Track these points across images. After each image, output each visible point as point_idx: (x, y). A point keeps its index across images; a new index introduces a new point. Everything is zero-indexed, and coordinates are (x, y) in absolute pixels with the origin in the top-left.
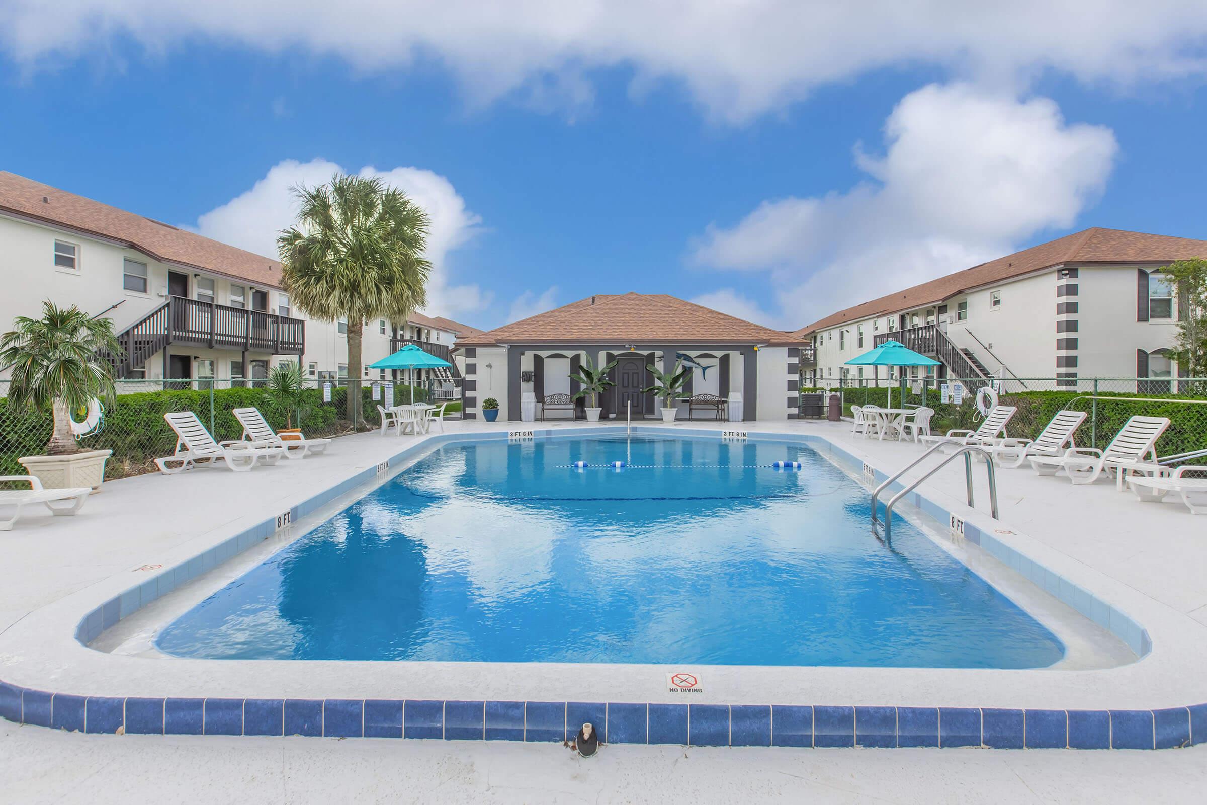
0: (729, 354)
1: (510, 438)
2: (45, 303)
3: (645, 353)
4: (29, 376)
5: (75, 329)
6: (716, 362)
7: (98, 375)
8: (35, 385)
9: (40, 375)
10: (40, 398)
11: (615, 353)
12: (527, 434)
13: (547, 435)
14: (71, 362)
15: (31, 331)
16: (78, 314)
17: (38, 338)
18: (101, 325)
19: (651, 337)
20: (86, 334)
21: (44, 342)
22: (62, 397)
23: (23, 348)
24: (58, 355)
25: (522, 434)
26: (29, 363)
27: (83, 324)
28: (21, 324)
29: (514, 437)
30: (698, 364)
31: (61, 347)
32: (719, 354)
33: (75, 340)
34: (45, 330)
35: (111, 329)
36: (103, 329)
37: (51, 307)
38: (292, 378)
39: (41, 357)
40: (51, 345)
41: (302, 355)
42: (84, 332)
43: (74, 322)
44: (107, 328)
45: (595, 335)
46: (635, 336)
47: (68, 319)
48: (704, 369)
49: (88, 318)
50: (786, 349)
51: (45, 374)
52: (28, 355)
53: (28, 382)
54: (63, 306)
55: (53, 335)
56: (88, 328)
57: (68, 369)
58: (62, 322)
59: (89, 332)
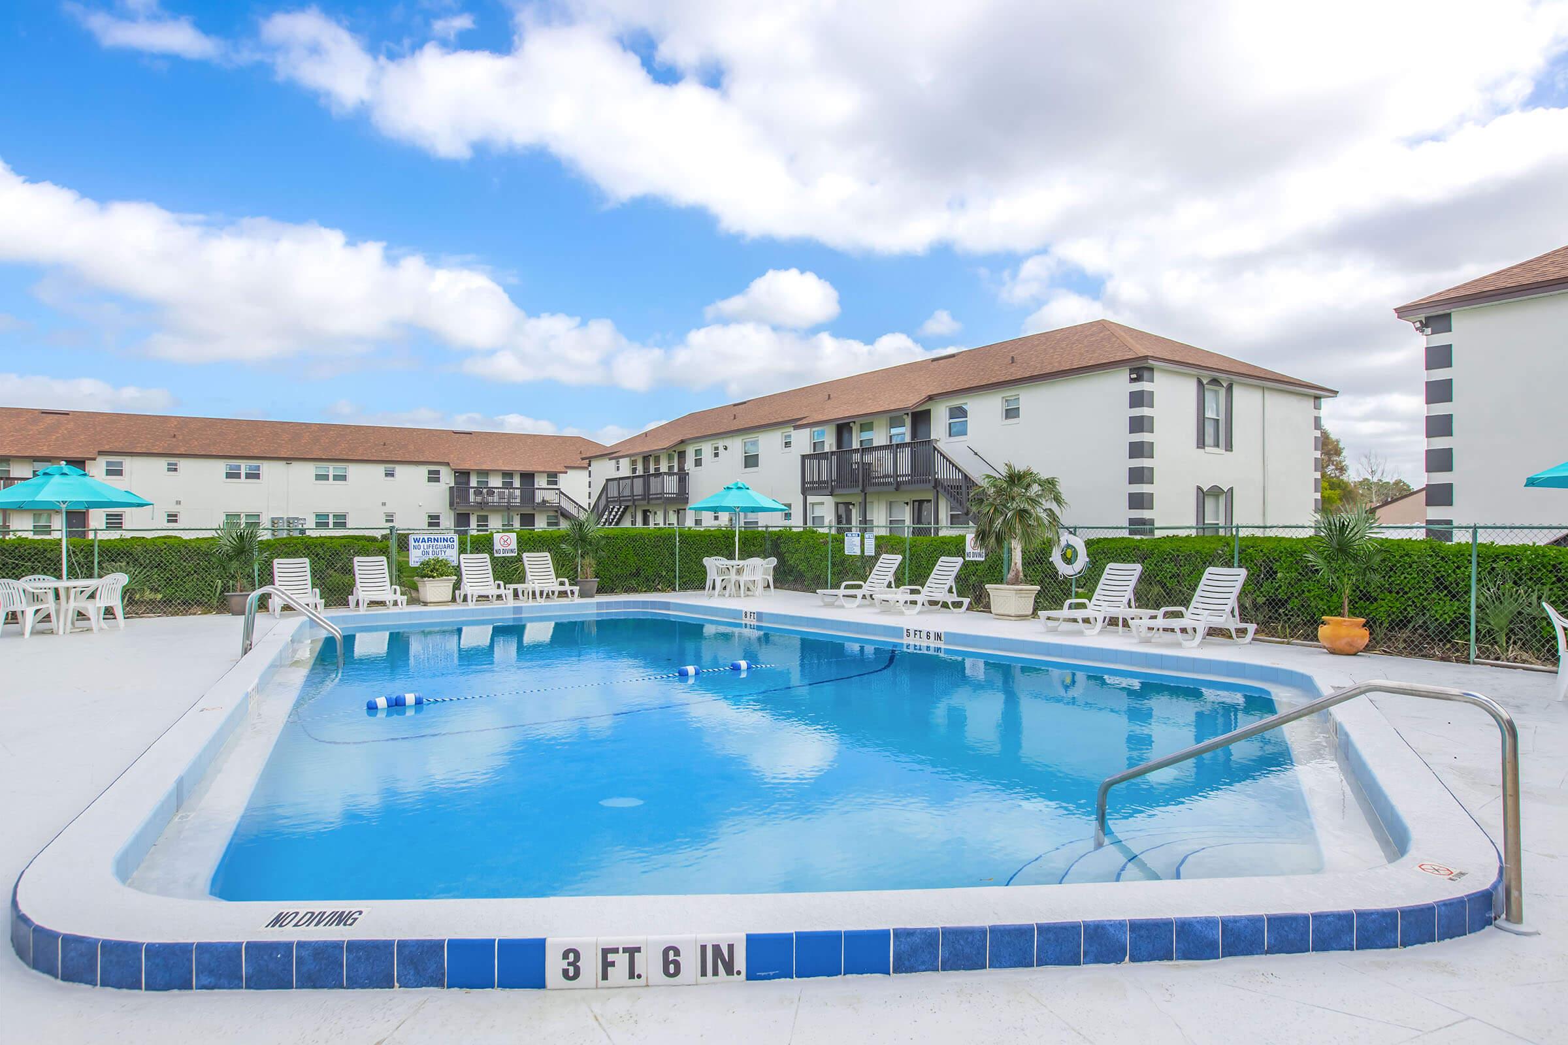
2: (1006, 464)
4: (991, 522)
5: (1029, 485)
7: (1046, 522)
9: (1000, 521)
10: (999, 539)
14: (1025, 511)
15: (995, 486)
16: (1031, 473)
17: (1000, 491)
18: (1049, 483)
20: (1037, 490)
21: (1004, 495)
22: (1018, 538)
24: (1015, 505)
26: (992, 511)
27: (1035, 482)
28: (986, 480)
31: (1017, 499)
33: (1028, 494)
34: (1005, 485)
35: (1057, 487)
36: (1051, 486)
37: (1011, 467)
39: (1001, 507)
40: (1009, 497)
42: (1035, 488)
43: (1028, 480)
44: (1054, 485)
47: (1024, 477)
49: (1039, 477)
51: (1004, 520)
54: (1020, 467)
55: (1011, 489)
56: (1039, 485)
57: (1022, 517)
58: (1019, 479)
59: (1040, 488)
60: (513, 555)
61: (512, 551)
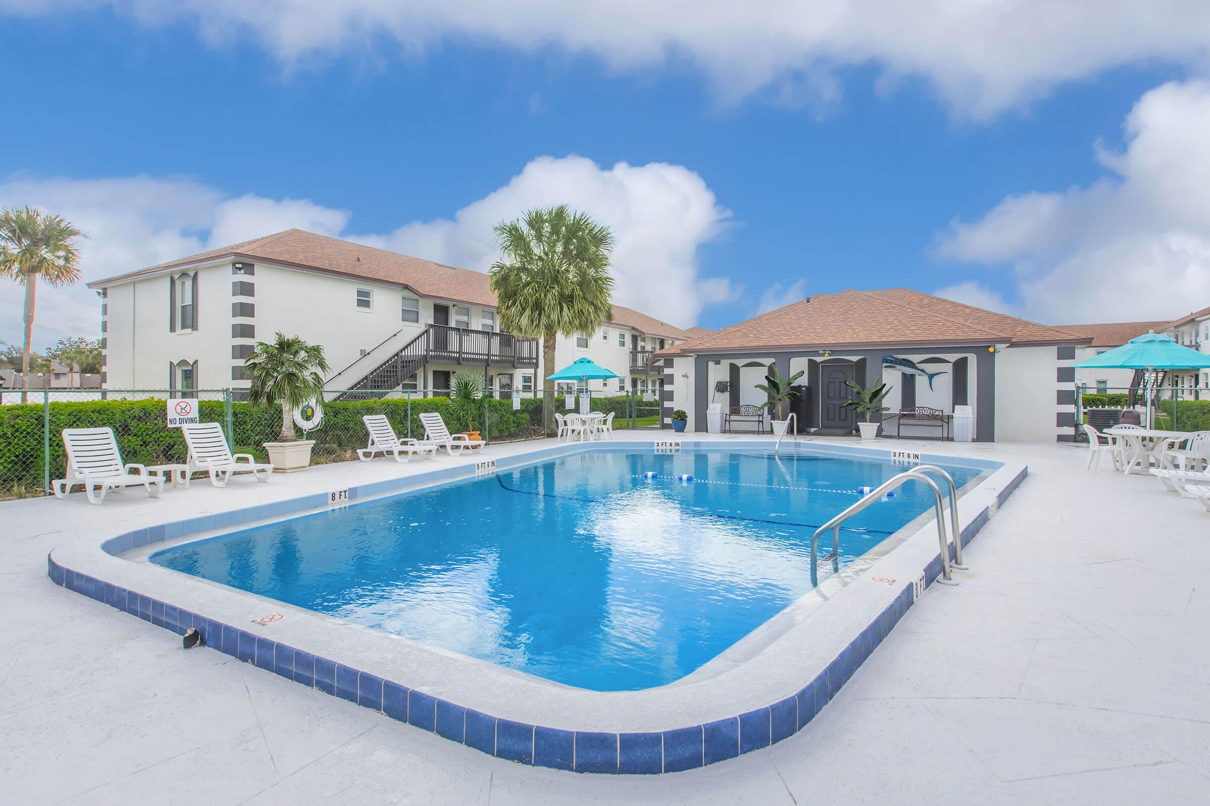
0: (967, 357)
1: (656, 448)
2: (277, 334)
3: (855, 359)
4: (264, 383)
5: (297, 352)
6: (949, 368)
7: (312, 385)
8: (267, 389)
9: (271, 383)
10: (270, 399)
11: (819, 359)
12: (673, 445)
13: (695, 447)
14: (293, 374)
15: (267, 352)
16: (299, 342)
17: (271, 357)
18: (315, 350)
19: (849, 341)
20: (304, 356)
21: (275, 360)
22: (286, 398)
23: (260, 364)
24: (284, 369)
25: (668, 445)
26: (264, 374)
27: (302, 349)
28: (259, 347)
29: (660, 448)
30: (922, 371)
31: (286, 364)
32: (953, 357)
33: (296, 360)
34: (276, 352)
35: (321, 353)
36: (316, 353)
37: (281, 336)
38: (473, 386)
39: (273, 371)
40: (279, 362)
41: (537, 368)
42: (303, 354)
43: (296, 347)
44: (319, 352)
45: (785, 341)
46: (830, 340)
47: (293, 345)
48: (931, 376)
49: (306, 345)
50: (1054, 350)
51: (275, 382)
52: (263, 368)
53: (263, 388)
54: (289, 336)
55: (281, 356)
56: (306, 352)
57: (291, 379)
58: (288, 347)
59: (306, 355)
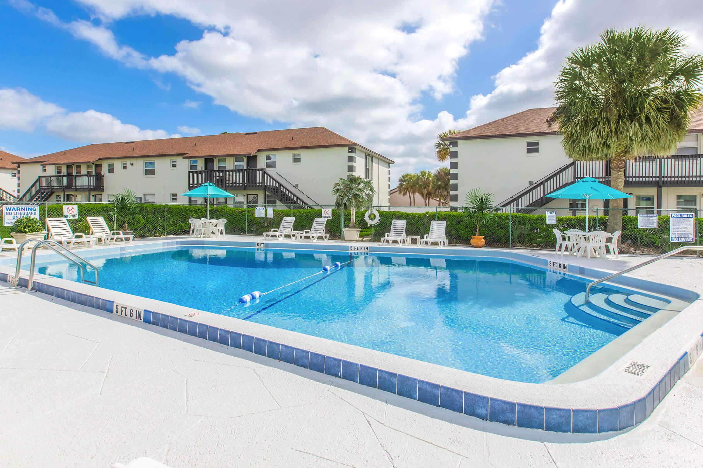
4: (342, 199)
5: (359, 184)
7: (367, 200)
8: (344, 202)
9: (346, 199)
10: (346, 207)
14: (357, 195)
15: (344, 183)
16: (360, 178)
17: (346, 186)
21: (348, 187)
22: (354, 206)
23: (341, 189)
24: (353, 192)
26: (343, 194)
27: (362, 182)
28: (341, 181)
31: (354, 189)
33: (359, 187)
34: (349, 183)
36: (369, 184)
37: (351, 176)
39: (347, 193)
40: (351, 188)
42: (362, 185)
43: (359, 181)
44: (371, 184)
47: (357, 180)
49: (364, 180)
51: (348, 199)
52: (342, 191)
53: (342, 201)
54: (355, 176)
55: (351, 185)
56: (364, 183)
57: (356, 197)
58: (355, 181)
59: (364, 185)
60: (76, 218)
61: (75, 216)
